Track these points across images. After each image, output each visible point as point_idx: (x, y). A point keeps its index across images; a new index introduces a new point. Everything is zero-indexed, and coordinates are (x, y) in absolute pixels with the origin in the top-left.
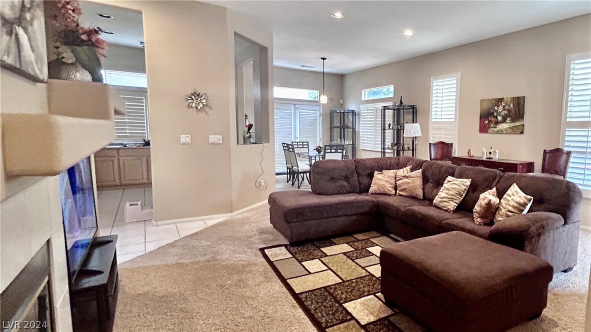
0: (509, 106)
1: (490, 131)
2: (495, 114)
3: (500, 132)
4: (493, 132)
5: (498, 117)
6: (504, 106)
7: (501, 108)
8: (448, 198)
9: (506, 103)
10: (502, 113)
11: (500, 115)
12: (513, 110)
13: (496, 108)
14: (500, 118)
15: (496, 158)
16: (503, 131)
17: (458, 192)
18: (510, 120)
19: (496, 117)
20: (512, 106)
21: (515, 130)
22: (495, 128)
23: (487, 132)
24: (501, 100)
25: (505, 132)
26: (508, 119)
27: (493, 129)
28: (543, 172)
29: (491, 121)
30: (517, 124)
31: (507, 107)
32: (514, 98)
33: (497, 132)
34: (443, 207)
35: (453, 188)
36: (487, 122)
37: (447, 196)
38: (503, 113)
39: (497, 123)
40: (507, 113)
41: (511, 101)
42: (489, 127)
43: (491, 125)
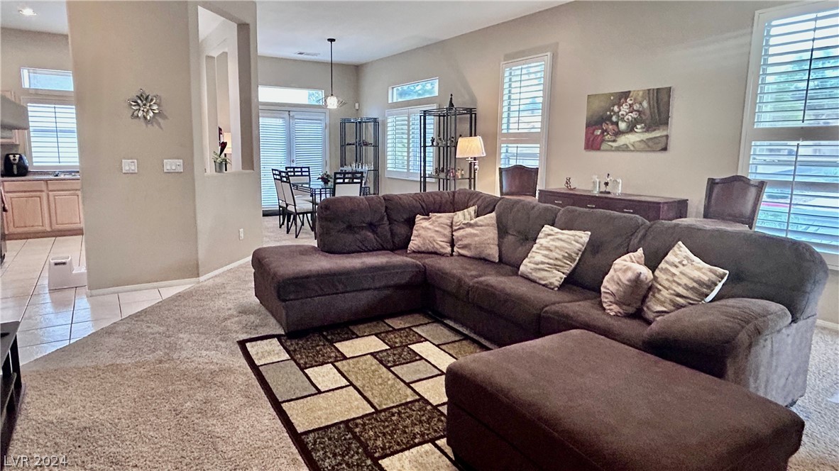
0: (641, 104)
1: (604, 146)
2: (614, 119)
3: (625, 148)
4: (610, 148)
5: (620, 123)
6: (631, 105)
7: (625, 109)
8: (548, 264)
9: (635, 99)
10: (627, 117)
11: (623, 120)
12: (648, 112)
13: (616, 109)
14: (622, 126)
15: (618, 191)
16: (627, 147)
17: (566, 255)
18: (642, 128)
19: (617, 124)
20: (645, 104)
21: (650, 144)
22: (614, 141)
23: (599, 149)
24: (626, 95)
25: (632, 148)
26: (639, 126)
27: (610, 143)
28: (705, 216)
29: (606, 131)
30: (657, 134)
31: (636, 107)
32: (649, 90)
33: (618, 149)
34: (540, 279)
35: (556, 247)
36: (599, 132)
37: (547, 261)
38: (629, 117)
39: (619, 133)
40: (636, 116)
41: (644, 98)
42: (603, 141)
43: (606, 137)
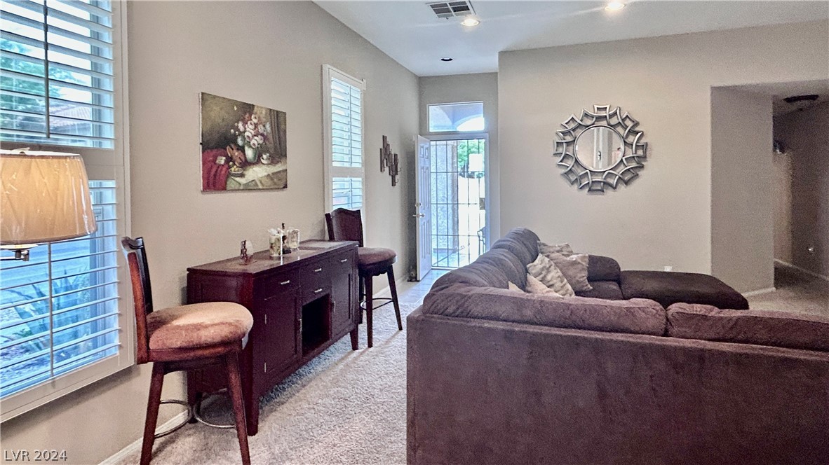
0: (264, 126)
1: (231, 184)
2: (240, 142)
3: (249, 188)
4: (237, 187)
5: (246, 148)
6: (255, 125)
7: (248, 129)
9: (259, 118)
10: (253, 141)
11: (249, 145)
12: (270, 137)
13: (240, 125)
14: (249, 153)
16: (256, 185)
18: (268, 159)
19: (242, 149)
20: (268, 126)
22: (242, 176)
23: (224, 189)
24: (250, 108)
25: (260, 186)
26: (265, 156)
27: (237, 179)
29: (230, 159)
31: (261, 129)
32: (271, 110)
36: (222, 160)
39: (246, 164)
40: (261, 142)
41: (265, 117)
42: (229, 175)
43: (233, 169)
